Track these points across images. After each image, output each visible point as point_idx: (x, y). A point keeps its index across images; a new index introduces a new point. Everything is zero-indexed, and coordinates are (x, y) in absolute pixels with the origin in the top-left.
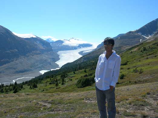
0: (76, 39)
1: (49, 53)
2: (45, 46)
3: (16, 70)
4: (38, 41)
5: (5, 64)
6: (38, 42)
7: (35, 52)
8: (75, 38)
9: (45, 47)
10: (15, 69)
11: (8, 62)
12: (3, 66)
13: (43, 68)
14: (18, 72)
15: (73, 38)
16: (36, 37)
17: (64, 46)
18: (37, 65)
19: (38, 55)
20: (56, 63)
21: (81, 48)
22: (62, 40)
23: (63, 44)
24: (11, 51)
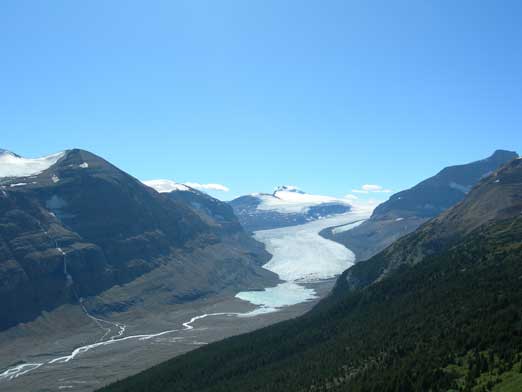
0: (294, 191)
1: (236, 236)
2: (220, 217)
3: (174, 293)
4: (198, 202)
5: (139, 276)
6: (198, 205)
7: (204, 235)
8: (291, 188)
9: (220, 220)
10: (169, 290)
11: (146, 270)
12: (134, 283)
13: (239, 286)
14: (180, 299)
15: (285, 188)
16: (187, 189)
17: (263, 213)
18: (224, 277)
19: (215, 246)
20: (264, 267)
21: (317, 218)
22: (254, 195)
23: (259, 207)
24: (147, 236)
